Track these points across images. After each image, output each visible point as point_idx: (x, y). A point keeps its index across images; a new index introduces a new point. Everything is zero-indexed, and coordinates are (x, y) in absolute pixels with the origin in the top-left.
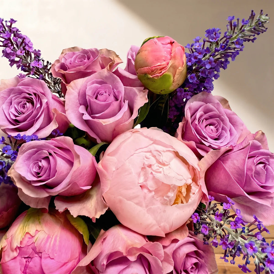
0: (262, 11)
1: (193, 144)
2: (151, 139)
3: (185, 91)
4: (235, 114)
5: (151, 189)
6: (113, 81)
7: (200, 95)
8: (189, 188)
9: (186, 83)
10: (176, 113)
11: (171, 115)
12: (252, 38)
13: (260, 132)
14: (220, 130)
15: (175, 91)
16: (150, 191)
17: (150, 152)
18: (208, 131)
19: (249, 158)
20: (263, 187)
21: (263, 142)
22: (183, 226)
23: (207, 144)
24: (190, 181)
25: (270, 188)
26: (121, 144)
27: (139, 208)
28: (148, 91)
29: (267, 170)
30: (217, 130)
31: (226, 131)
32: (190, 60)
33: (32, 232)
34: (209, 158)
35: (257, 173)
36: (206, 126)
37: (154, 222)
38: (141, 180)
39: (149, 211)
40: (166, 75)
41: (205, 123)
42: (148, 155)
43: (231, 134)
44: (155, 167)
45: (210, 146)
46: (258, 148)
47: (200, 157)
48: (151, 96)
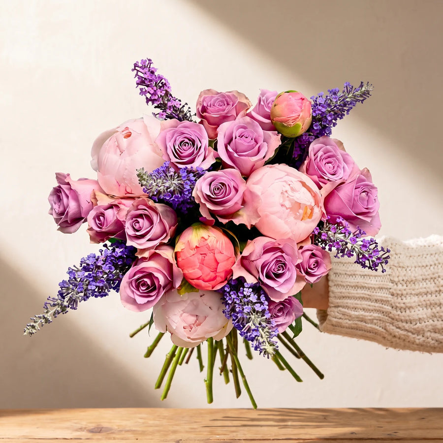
0: (368, 82)
1: (316, 178)
2: (286, 172)
3: (310, 135)
4: (347, 155)
5: (288, 207)
6: (253, 126)
7: (321, 139)
8: (312, 209)
9: (310, 129)
10: (300, 153)
11: (295, 155)
12: (361, 99)
13: (366, 170)
14: (336, 167)
15: (302, 136)
16: (287, 209)
17: (285, 181)
18: (327, 168)
19: (355, 189)
20: (367, 209)
21: (368, 177)
22: (307, 238)
23: (327, 178)
24: (313, 204)
25: (371, 208)
26: (264, 175)
27: (280, 220)
28: (281, 135)
29: (369, 197)
30: (334, 167)
31: (340, 168)
32: (314, 111)
33: (206, 237)
34: (327, 188)
35: (362, 199)
36: (325, 164)
37: (289, 231)
38: (281, 201)
39: (286, 222)
40: (297, 124)
41: (324, 162)
42: (284, 184)
43: (344, 171)
44: (290, 193)
45: (328, 180)
46: (363, 180)
47: (320, 188)
48: (283, 139)
